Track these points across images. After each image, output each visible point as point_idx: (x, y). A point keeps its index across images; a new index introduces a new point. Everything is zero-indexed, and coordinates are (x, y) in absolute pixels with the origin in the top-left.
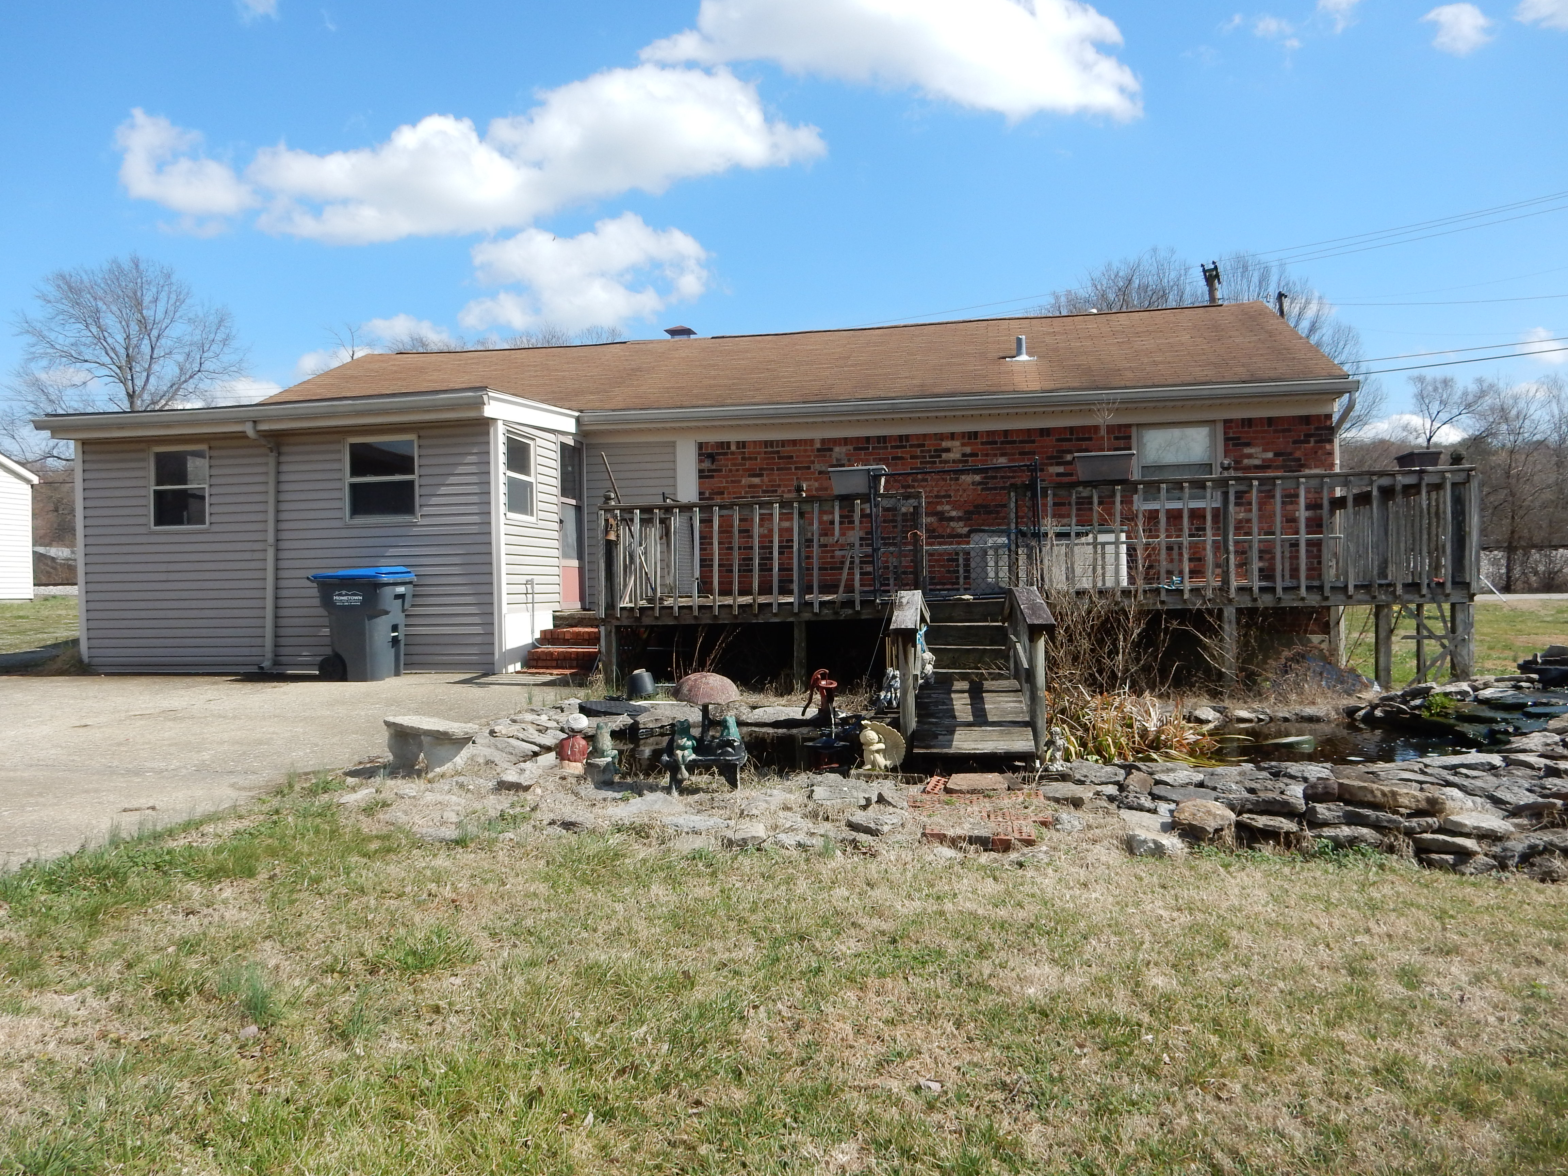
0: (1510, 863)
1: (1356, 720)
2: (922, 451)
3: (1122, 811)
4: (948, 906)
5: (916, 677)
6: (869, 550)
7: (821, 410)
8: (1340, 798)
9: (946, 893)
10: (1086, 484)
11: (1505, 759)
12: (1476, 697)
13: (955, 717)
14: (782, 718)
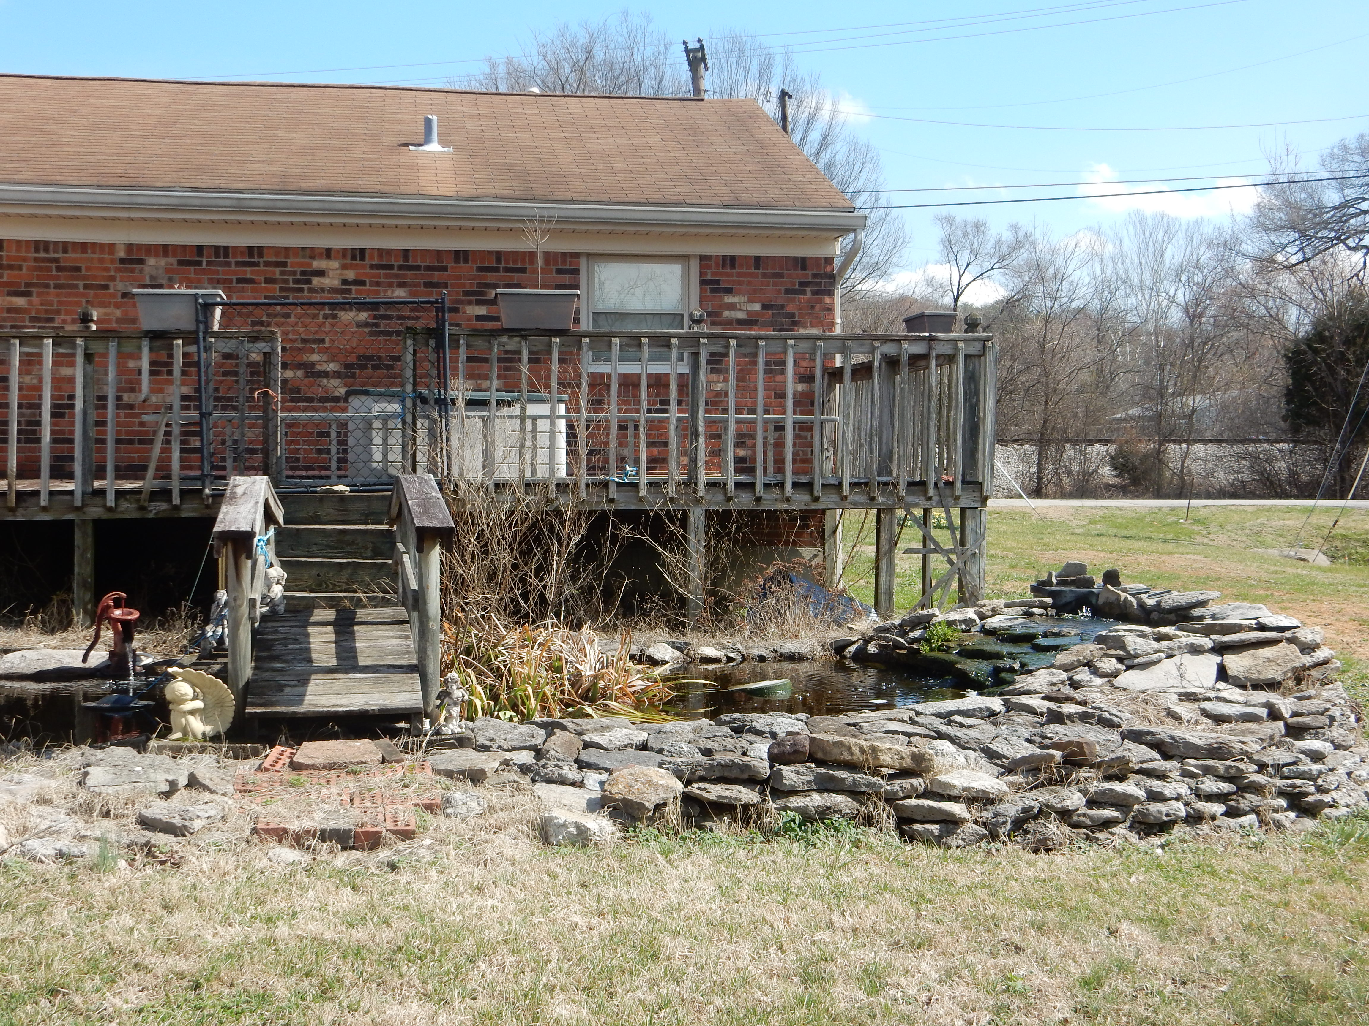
0: (1001, 831)
1: (845, 657)
2: (282, 273)
3: (538, 785)
4: (282, 930)
5: (252, 602)
6: (194, 415)
7: (126, 200)
8: (812, 758)
9: (281, 912)
10: (512, 332)
11: (1006, 703)
12: (983, 626)
13: (310, 660)
14: (51, 666)
